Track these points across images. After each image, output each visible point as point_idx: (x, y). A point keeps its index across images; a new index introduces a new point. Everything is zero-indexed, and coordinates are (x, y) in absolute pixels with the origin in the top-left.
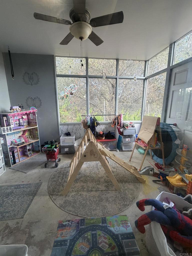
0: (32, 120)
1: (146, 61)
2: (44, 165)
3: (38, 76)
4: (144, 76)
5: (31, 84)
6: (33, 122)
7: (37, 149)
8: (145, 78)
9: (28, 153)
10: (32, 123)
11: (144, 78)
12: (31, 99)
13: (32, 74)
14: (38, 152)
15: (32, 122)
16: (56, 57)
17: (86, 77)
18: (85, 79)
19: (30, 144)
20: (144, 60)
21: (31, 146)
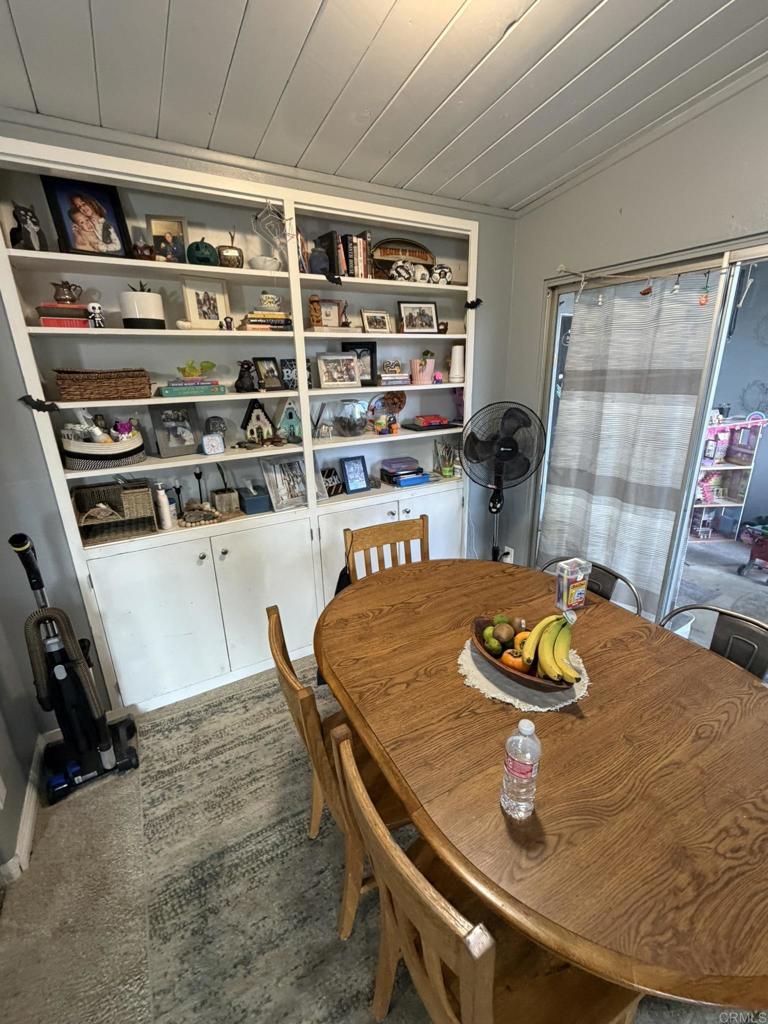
0: (740, 446)
2: (736, 569)
6: (743, 453)
7: (727, 529)
9: (701, 529)
10: (739, 455)
14: (728, 536)
15: (738, 452)
19: (710, 510)
21: (713, 514)
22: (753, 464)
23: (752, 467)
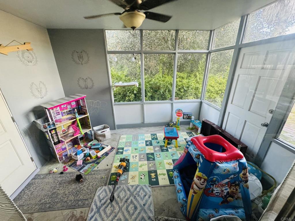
0: (82, 106)
1: (211, 31)
3: (87, 54)
4: (208, 50)
5: (81, 63)
8: (209, 51)
11: (207, 51)
12: (83, 79)
13: (81, 52)
16: (106, 31)
17: (141, 53)
18: (140, 55)
20: (210, 29)
22: (88, 113)
23: (88, 115)
